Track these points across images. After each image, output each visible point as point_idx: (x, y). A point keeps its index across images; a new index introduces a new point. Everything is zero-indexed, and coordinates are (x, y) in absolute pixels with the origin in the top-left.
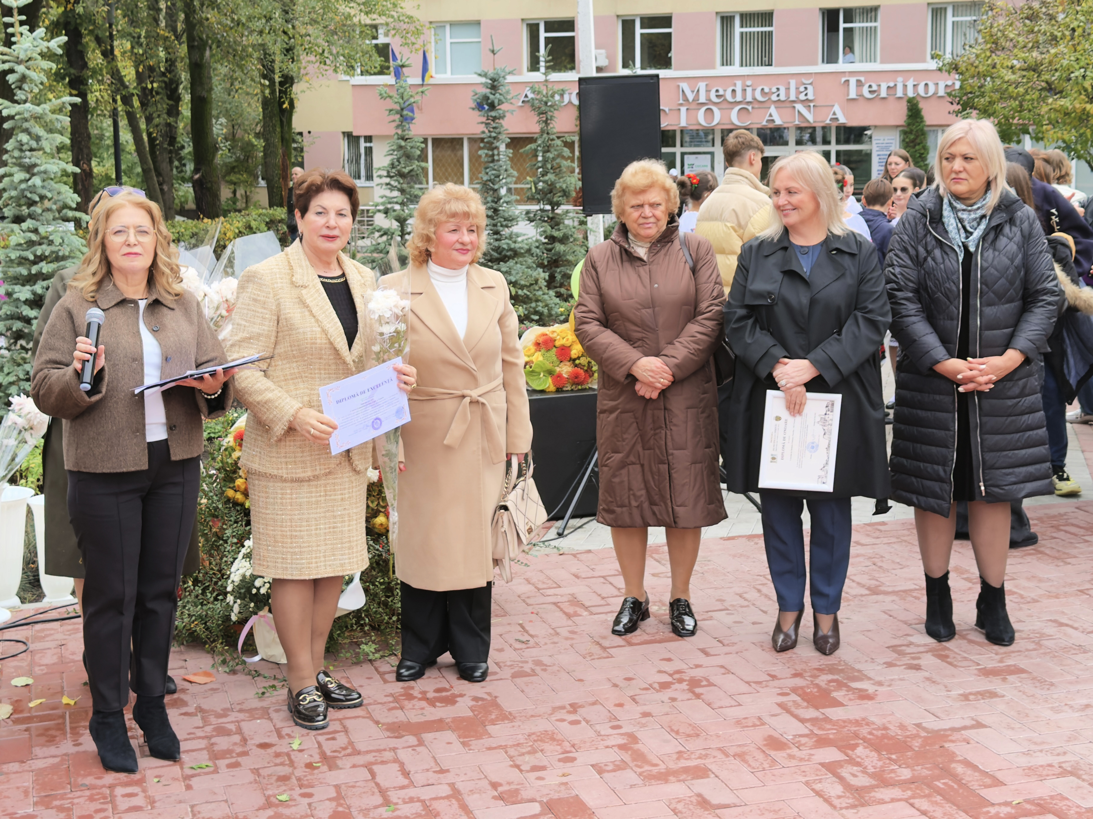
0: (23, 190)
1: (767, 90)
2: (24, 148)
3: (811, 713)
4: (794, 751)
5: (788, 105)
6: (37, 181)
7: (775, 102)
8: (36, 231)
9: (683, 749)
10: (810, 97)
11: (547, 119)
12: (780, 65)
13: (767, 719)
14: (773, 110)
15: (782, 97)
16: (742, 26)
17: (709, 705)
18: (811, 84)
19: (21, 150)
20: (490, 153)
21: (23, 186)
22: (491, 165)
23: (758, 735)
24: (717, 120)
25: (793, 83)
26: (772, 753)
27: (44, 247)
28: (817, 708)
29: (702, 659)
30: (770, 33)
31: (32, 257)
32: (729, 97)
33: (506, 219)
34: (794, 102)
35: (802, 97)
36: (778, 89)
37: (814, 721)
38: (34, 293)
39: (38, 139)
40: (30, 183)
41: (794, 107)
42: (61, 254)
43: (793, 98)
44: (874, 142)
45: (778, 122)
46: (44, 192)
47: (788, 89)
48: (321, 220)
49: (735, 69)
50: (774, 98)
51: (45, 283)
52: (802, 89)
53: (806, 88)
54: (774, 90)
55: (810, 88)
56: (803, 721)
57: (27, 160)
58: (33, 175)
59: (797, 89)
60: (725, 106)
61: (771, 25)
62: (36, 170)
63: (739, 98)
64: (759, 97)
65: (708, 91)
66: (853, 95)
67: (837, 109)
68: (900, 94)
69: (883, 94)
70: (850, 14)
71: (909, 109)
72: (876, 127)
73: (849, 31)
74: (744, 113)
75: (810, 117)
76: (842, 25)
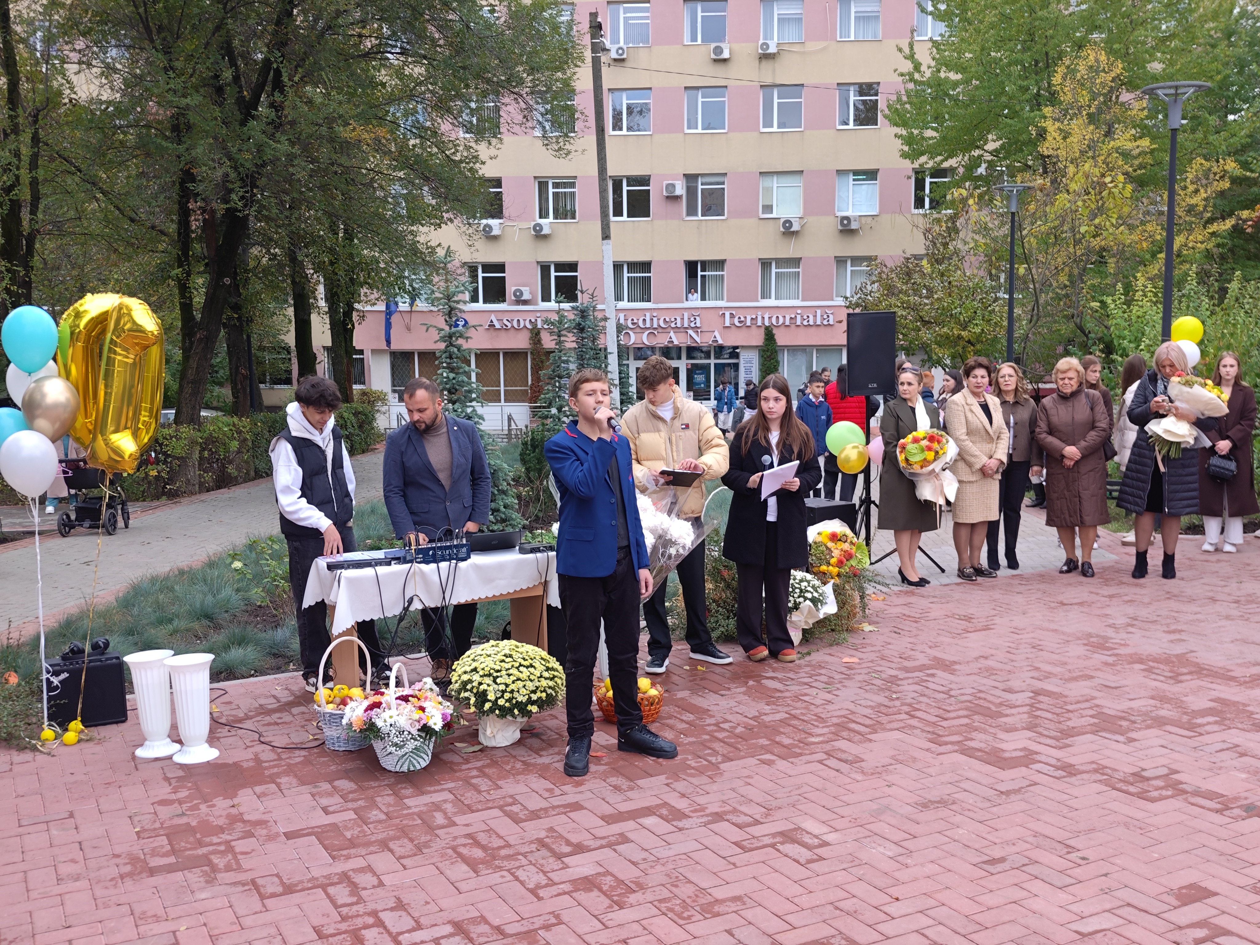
1: (667, 319)
5: (683, 330)
7: (673, 328)
10: (698, 325)
14: (672, 334)
15: (679, 325)
16: (629, 272)
18: (699, 315)
24: (633, 340)
25: (686, 315)
30: (649, 278)
32: (641, 324)
34: (686, 328)
35: (692, 325)
36: (676, 319)
41: (687, 332)
43: (686, 325)
44: (741, 357)
45: (676, 343)
47: (682, 319)
49: (624, 304)
50: (673, 325)
52: (692, 319)
53: (695, 319)
54: (673, 319)
55: (698, 319)
59: (689, 319)
60: (638, 330)
61: (649, 271)
63: (648, 325)
64: (662, 325)
65: (626, 320)
66: (727, 324)
67: (716, 333)
68: (759, 323)
69: (748, 323)
70: (705, 265)
71: (766, 335)
72: (743, 347)
73: (703, 277)
74: (652, 336)
75: (698, 339)
76: (700, 273)
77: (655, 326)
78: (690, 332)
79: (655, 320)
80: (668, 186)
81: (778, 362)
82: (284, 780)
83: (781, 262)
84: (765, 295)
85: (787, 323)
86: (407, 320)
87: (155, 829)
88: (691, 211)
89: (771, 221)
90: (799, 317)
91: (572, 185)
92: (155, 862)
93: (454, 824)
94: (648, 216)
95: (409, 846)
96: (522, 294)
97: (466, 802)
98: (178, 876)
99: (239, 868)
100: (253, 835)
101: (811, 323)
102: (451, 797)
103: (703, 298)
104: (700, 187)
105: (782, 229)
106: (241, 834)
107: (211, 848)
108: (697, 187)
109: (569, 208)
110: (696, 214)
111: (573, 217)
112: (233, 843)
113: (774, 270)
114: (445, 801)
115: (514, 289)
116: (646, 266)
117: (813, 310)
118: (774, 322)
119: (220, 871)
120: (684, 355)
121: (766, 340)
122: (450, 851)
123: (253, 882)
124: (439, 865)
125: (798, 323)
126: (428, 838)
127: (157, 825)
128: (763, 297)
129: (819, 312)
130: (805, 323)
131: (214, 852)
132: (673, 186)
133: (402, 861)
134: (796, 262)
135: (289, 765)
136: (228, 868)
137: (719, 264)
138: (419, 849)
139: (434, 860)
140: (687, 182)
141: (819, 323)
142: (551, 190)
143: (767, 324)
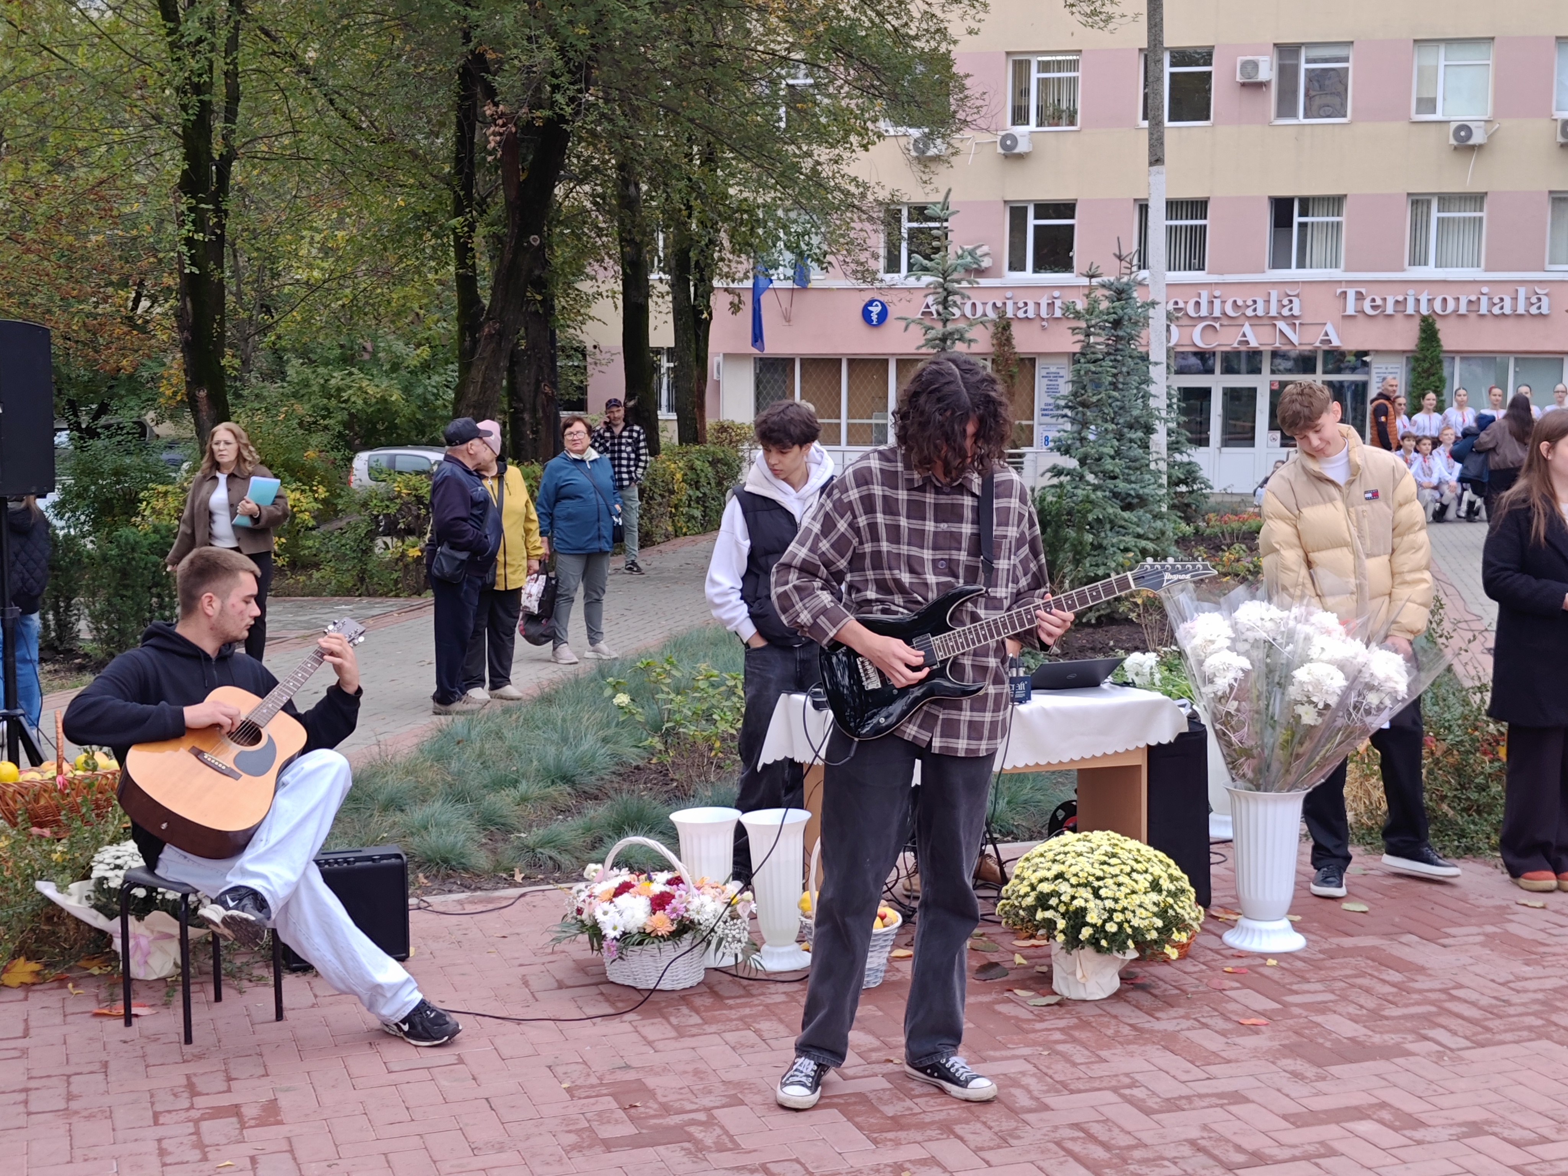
1: (1240, 303)
5: (1267, 322)
7: (1250, 318)
10: (1296, 312)
14: (1247, 328)
15: (1260, 313)
16: (1167, 218)
18: (1297, 296)
25: (1274, 295)
30: (1203, 228)
32: (1191, 311)
34: (1274, 318)
35: (1285, 312)
36: (1255, 302)
41: (1275, 325)
43: (1273, 313)
44: (1373, 371)
45: (1254, 344)
47: (1268, 302)
50: (1249, 312)
52: (1286, 302)
53: (1291, 302)
54: (1250, 303)
55: (1296, 301)
59: (1280, 301)
60: (1185, 322)
61: (1203, 217)
63: (1204, 313)
64: (1230, 312)
66: (1350, 311)
67: (1329, 328)
68: (1410, 310)
69: (1390, 310)
70: (1306, 205)
71: (1423, 330)
72: (1377, 352)
74: (1210, 332)
75: (1294, 339)
76: (1297, 219)
77: (1217, 313)
78: (1281, 325)
79: (1217, 303)
80: (1244, 64)
81: (1442, 380)
82: (765, 1026)
83: (1446, 200)
84: (1418, 258)
85: (1463, 310)
86: (785, 304)
87: (592, 1086)
88: (1286, 107)
89: (1433, 126)
90: (1484, 300)
91: (1073, 65)
92: (607, 1132)
93: (1046, 1108)
94: (1207, 118)
95: (987, 1134)
97: (1058, 1077)
98: (649, 1153)
99: (736, 1147)
100: (742, 1103)
101: (1507, 310)
102: (1029, 1067)
103: (1301, 265)
104: (1304, 66)
105: (1453, 141)
106: (725, 1100)
107: (686, 1117)
108: (1296, 68)
109: (1064, 106)
110: (1294, 115)
111: (1072, 123)
112: (716, 1112)
113: (1435, 214)
114: (1023, 1073)
116: (1199, 207)
117: (1511, 288)
118: (1438, 306)
119: (708, 1149)
120: (1266, 367)
121: (1422, 340)
122: (1052, 1146)
123: (764, 1168)
124: (1041, 1164)
125: (1483, 310)
126: (1013, 1124)
127: (594, 1080)
128: (1413, 262)
129: (1522, 292)
130: (1496, 310)
131: (693, 1122)
132: (1255, 65)
133: (983, 1154)
134: (1477, 199)
135: (767, 1006)
136: (721, 1148)
137: (1335, 203)
138: (1004, 1140)
139: (1033, 1157)
140: (1280, 58)
141: (1521, 310)
142: (1035, 75)
143: (1424, 311)
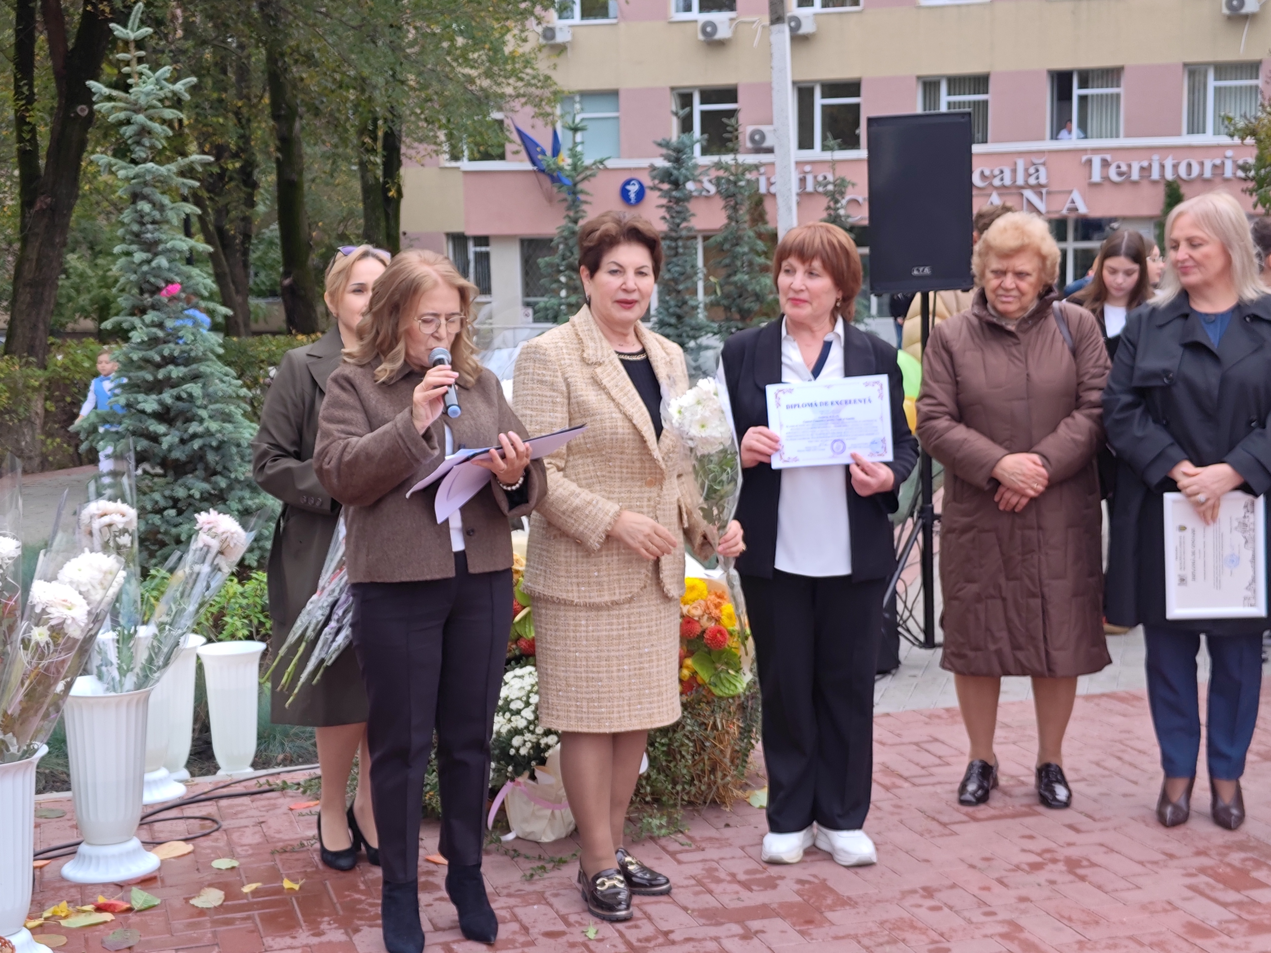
0: (145, 273)
1: (987, 173)
2: (147, 219)
3: (1231, 896)
4: (1225, 939)
5: (1014, 191)
6: (162, 261)
7: (996, 188)
8: (161, 325)
9: (1082, 938)
10: (1043, 180)
11: (736, 204)
12: (997, 141)
13: (1178, 903)
15: (1008, 182)
16: (949, 94)
17: (1099, 887)
18: (1044, 164)
19: (142, 224)
20: (673, 244)
21: (145, 268)
22: (675, 259)
23: (1175, 921)
25: (1021, 164)
26: (1199, 942)
27: (172, 345)
28: (1238, 890)
29: (1071, 836)
30: (986, 103)
31: (158, 358)
33: (693, 329)
34: (1022, 188)
35: (1032, 181)
36: (1002, 172)
37: (1239, 905)
38: (161, 403)
39: (161, 208)
40: (154, 264)
41: (1022, 195)
42: (193, 354)
43: (1020, 181)
46: (172, 276)
47: (1014, 171)
48: (615, 282)
50: (997, 182)
51: (174, 392)
52: (1032, 170)
53: (1037, 171)
54: (997, 172)
55: (1042, 170)
56: (1225, 905)
57: (149, 235)
58: (156, 255)
59: (1026, 170)
61: (986, 92)
62: (161, 248)
70: (1086, 78)
71: (1166, 194)
72: (1124, 218)
73: (1083, 99)
75: (1041, 207)
76: (1076, 92)
78: (1028, 194)
83: (1222, 69)
84: (1196, 127)
86: (546, 185)
90: (1229, 164)
96: (763, 137)
105: (1224, 11)
111: (856, 3)
113: (1212, 83)
115: (749, 129)
116: (980, 82)
118: (1182, 171)
125: (1228, 174)
128: (1192, 130)
134: (1252, 67)
137: (1112, 75)
